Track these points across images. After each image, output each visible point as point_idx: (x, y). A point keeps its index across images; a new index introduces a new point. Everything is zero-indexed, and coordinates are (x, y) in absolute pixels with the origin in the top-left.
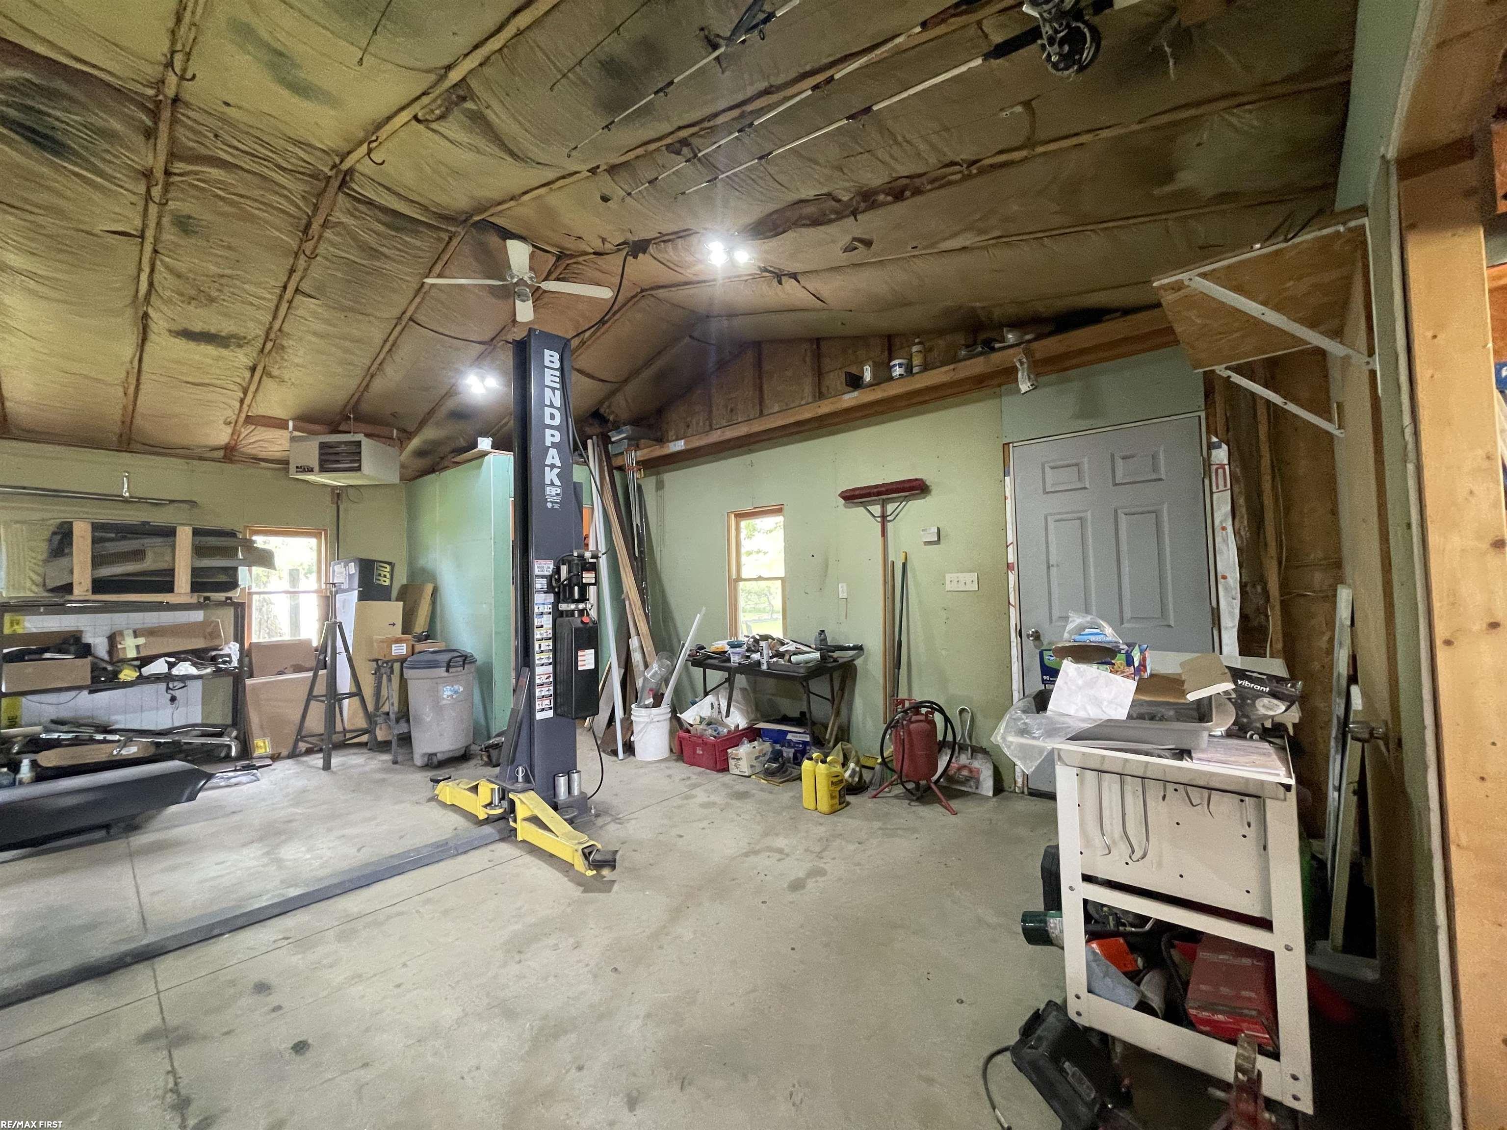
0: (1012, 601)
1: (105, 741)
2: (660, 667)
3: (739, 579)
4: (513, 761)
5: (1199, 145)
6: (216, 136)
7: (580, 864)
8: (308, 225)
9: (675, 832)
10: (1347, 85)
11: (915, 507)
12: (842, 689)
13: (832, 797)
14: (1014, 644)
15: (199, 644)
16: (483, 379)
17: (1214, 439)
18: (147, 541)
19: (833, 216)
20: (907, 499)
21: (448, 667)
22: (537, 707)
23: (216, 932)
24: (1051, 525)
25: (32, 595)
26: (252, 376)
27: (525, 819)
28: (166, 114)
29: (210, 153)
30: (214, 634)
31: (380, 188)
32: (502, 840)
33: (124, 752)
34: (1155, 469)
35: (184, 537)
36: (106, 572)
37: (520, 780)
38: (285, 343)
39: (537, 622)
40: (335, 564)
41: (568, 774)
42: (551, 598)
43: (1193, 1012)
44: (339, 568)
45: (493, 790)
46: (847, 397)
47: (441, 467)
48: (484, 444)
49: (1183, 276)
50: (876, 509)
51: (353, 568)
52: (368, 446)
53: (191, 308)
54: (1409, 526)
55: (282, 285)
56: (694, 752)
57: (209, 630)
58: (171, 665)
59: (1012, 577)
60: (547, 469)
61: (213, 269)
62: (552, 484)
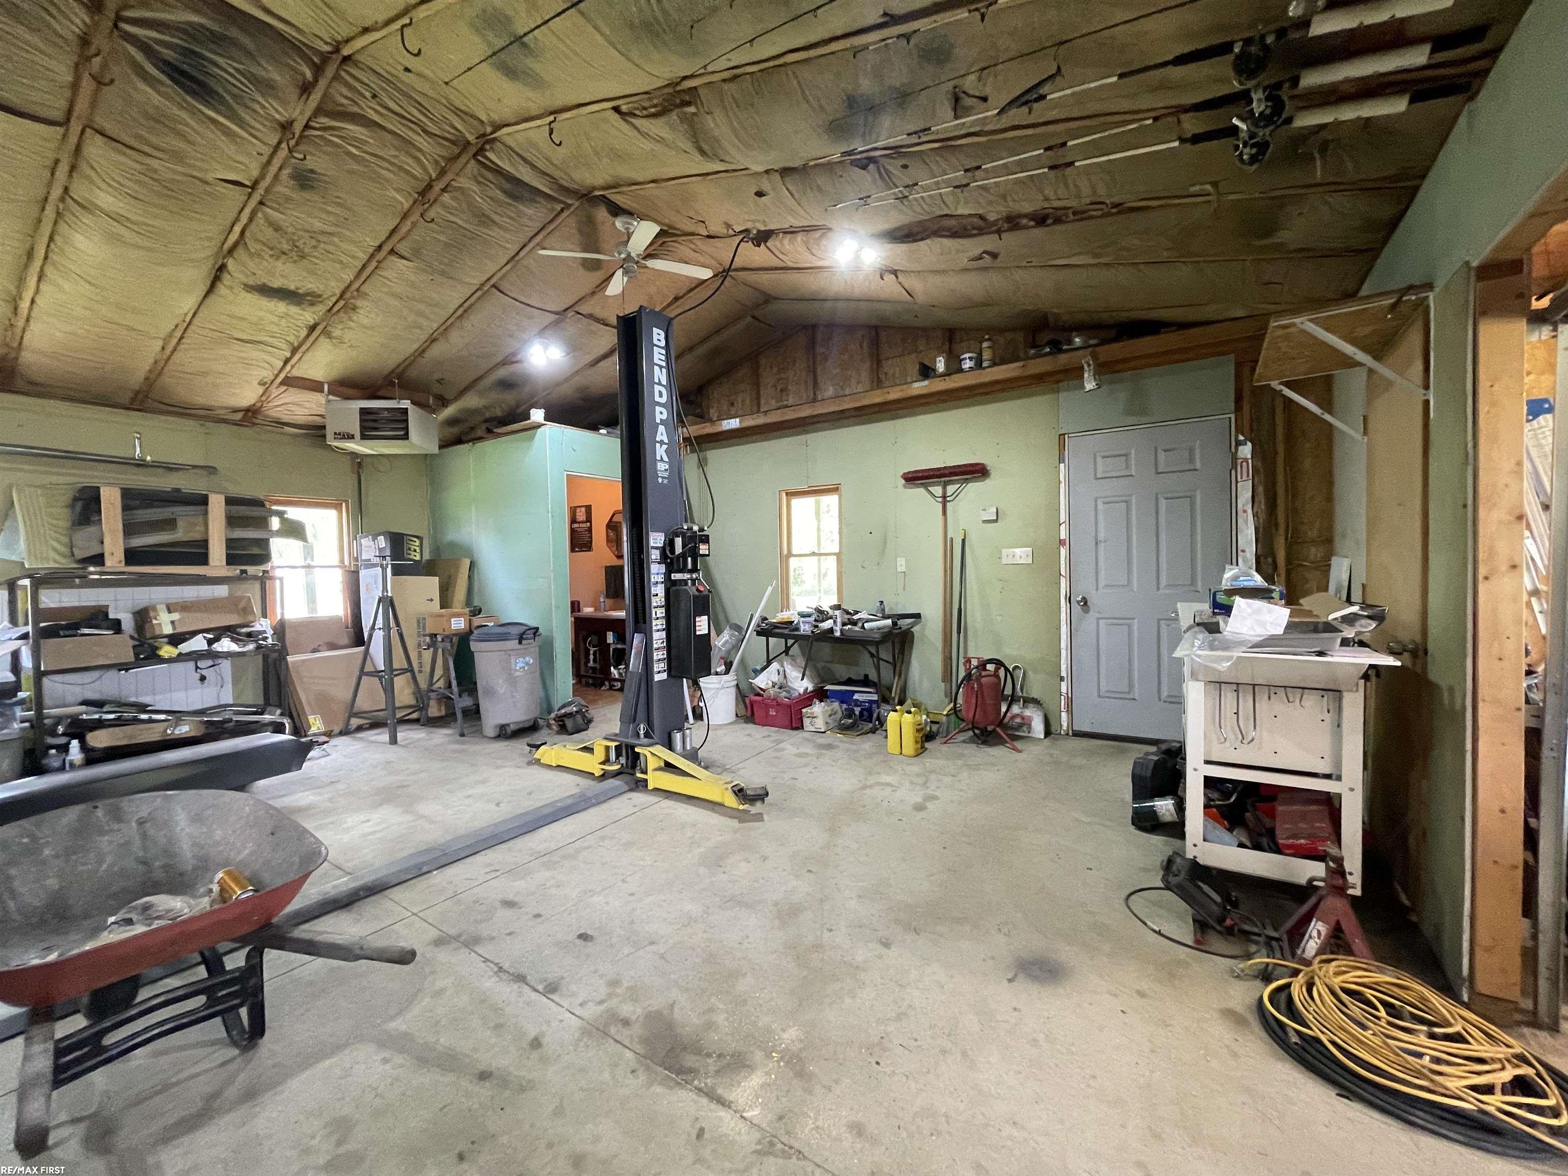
0: (1063, 572)
1: (151, 721)
2: (731, 636)
3: (790, 554)
4: (635, 720)
5: (1300, 214)
6: (374, 96)
7: (731, 801)
8: (429, 187)
9: (786, 776)
10: (1416, 189)
11: (974, 489)
12: (902, 652)
13: (917, 742)
14: (1063, 609)
15: (231, 619)
16: (546, 348)
17: (1241, 438)
18: (178, 510)
19: (975, 232)
20: (967, 481)
21: (521, 640)
22: (656, 670)
23: (425, 869)
24: (1100, 506)
25: (57, 566)
26: (308, 336)
27: (656, 770)
28: (330, 71)
29: (359, 111)
30: (247, 610)
31: (518, 159)
32: (631, 790)
33: (177, 732)
34: (1192, 460)
35: (217, 506)
36: (138, 542)
37: (642, 736)
38: (359, 303)
39: (654, 590)
40: (361, 538)
41: (681, 729)
42: (662, 569)
43: (1281, 841)
44: (366, 542)
45: (607, 748)
46: (916, 385)
47: (472, 436)
48: (537, 415)
49: (1297, 321)
50: (937, 490)
51: (382, 541)
52: (414, 415)
53: (279, 264)
54: (1465, 506)
55: (377, 244)
56: (767, 713)
57: (242, 605)
58: (210, 642)
59: (1063, 552)
60: (658, 445)
61: (318, 225)
62: (662, 460)
